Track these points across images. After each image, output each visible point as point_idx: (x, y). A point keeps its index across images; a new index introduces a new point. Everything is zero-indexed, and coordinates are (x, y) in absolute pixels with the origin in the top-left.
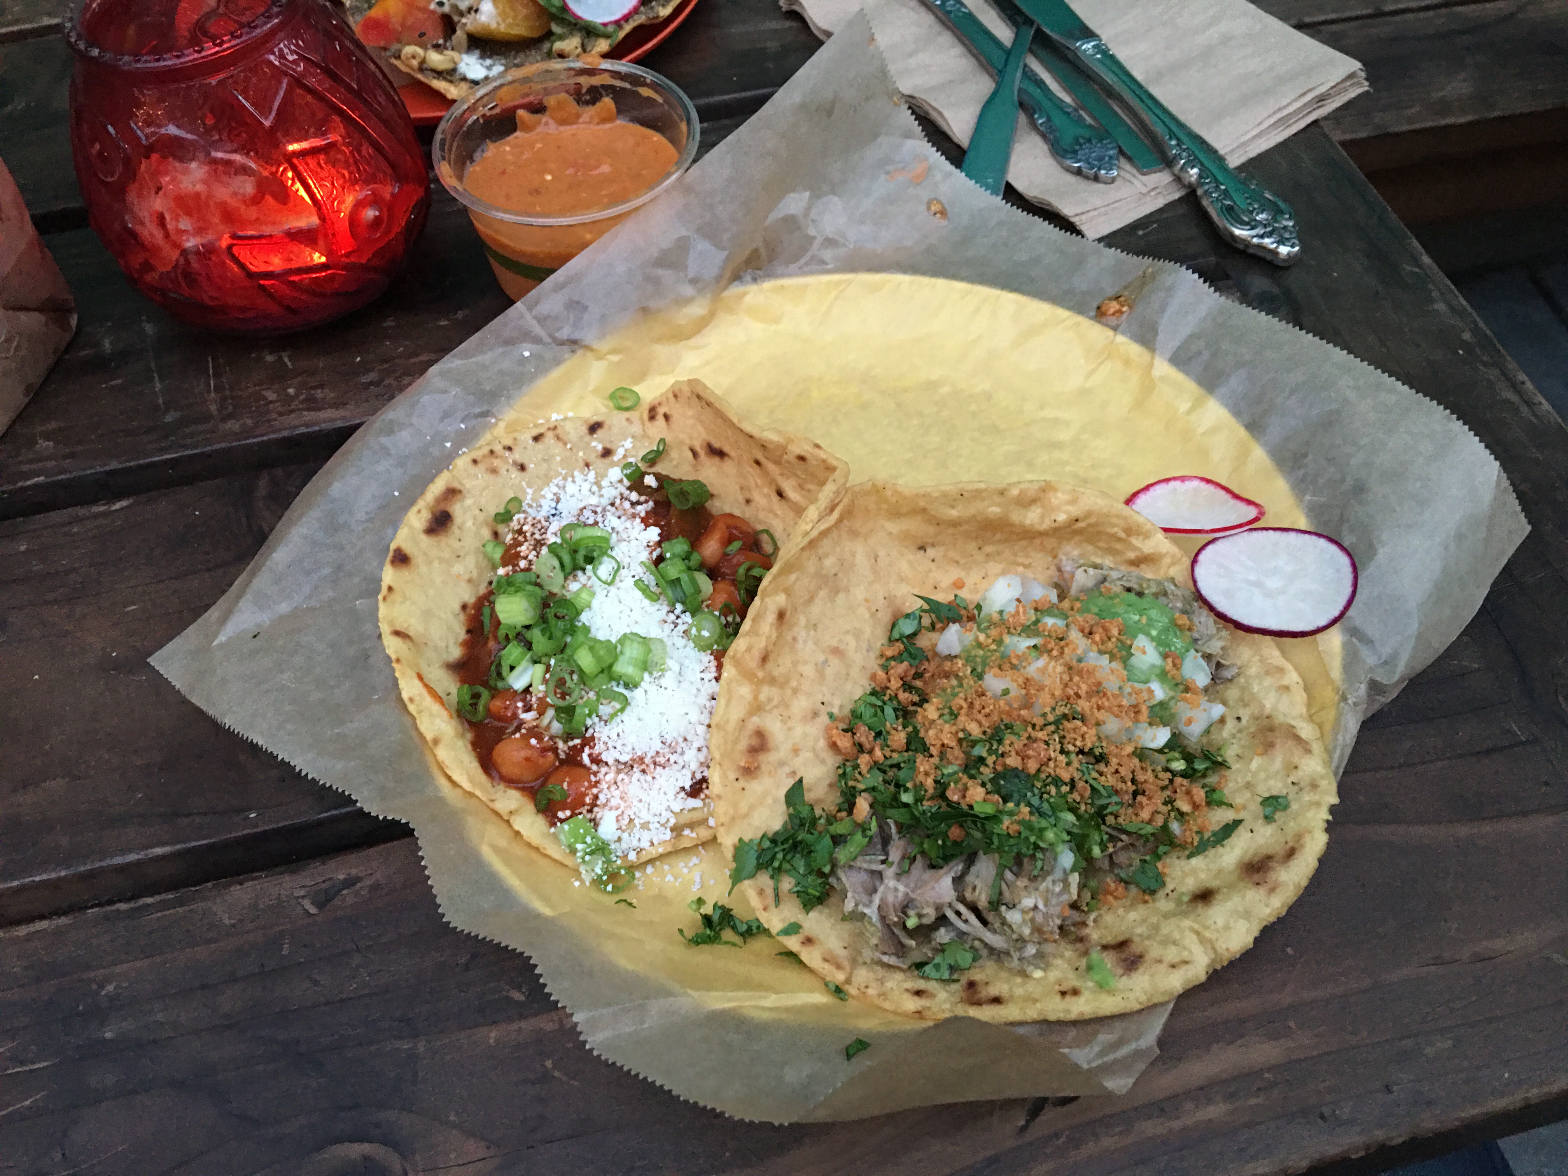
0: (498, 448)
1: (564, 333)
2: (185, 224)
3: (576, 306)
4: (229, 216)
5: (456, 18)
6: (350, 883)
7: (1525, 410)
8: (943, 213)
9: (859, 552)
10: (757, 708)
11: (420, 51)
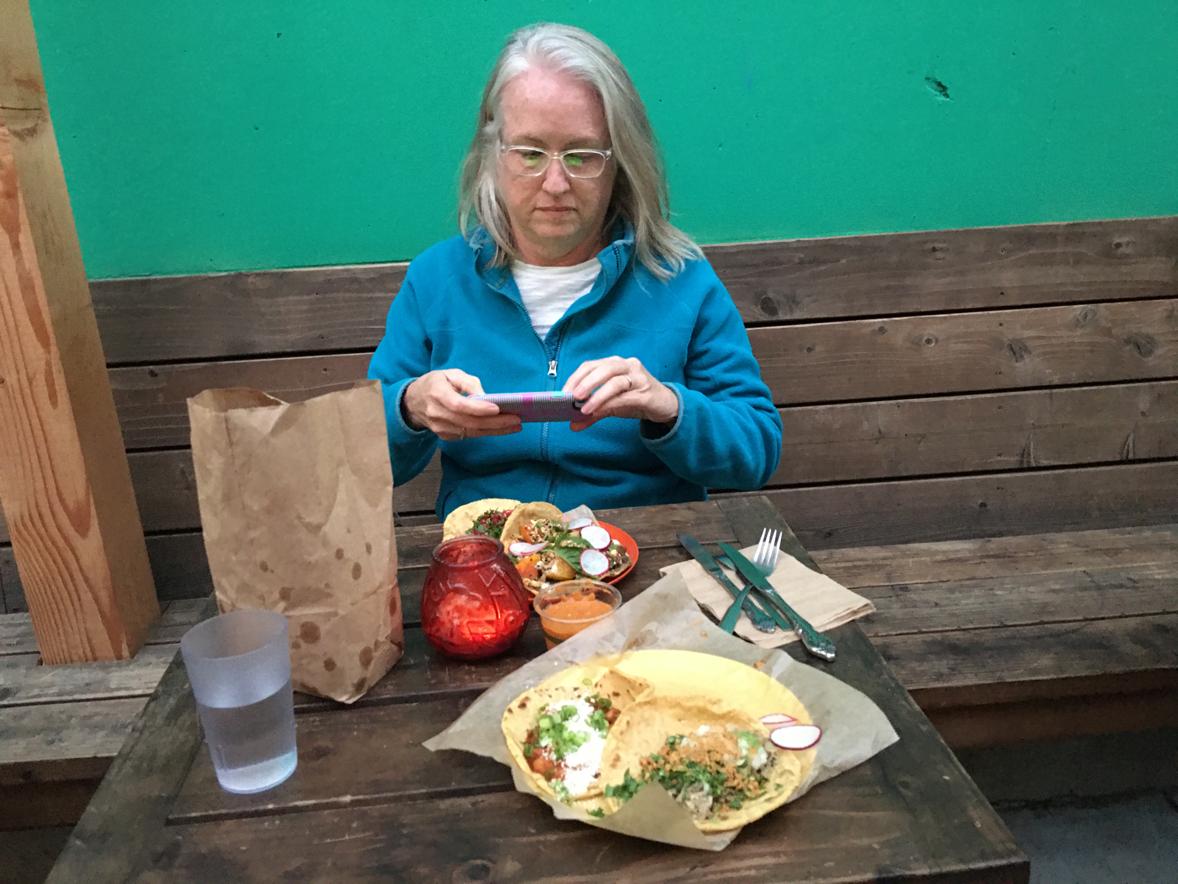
0: (543, 689)
1: (569, 659)
2: (456, 615)
3: (575, 650)
4: (470, 614)
5: (543, 571)
6: (483, 801)
7: (908, 707)
8: (706, 635)
9: (657, 715)
10: (617, 748)
11: (529, 580)
